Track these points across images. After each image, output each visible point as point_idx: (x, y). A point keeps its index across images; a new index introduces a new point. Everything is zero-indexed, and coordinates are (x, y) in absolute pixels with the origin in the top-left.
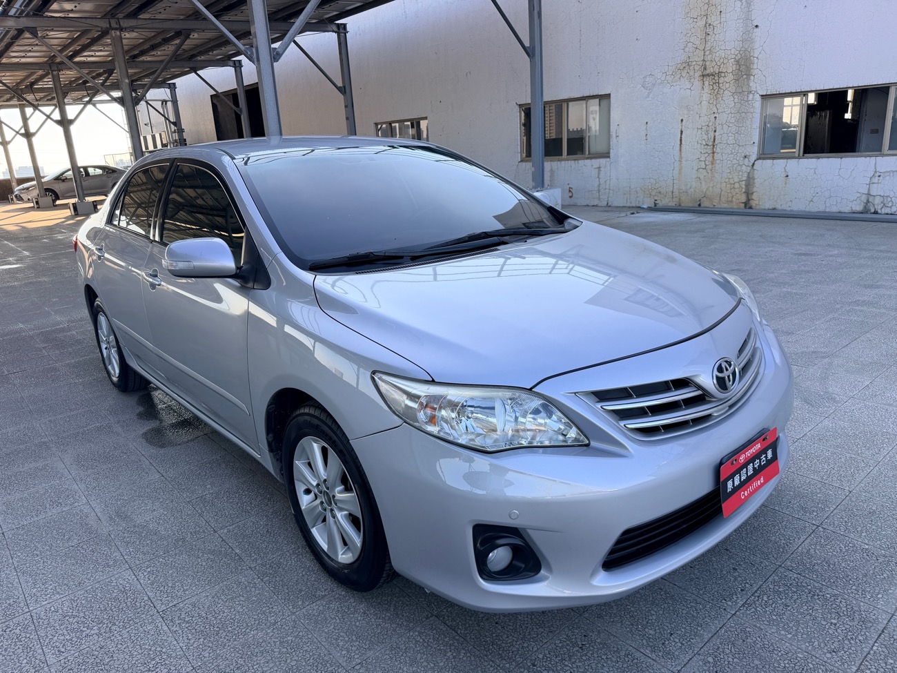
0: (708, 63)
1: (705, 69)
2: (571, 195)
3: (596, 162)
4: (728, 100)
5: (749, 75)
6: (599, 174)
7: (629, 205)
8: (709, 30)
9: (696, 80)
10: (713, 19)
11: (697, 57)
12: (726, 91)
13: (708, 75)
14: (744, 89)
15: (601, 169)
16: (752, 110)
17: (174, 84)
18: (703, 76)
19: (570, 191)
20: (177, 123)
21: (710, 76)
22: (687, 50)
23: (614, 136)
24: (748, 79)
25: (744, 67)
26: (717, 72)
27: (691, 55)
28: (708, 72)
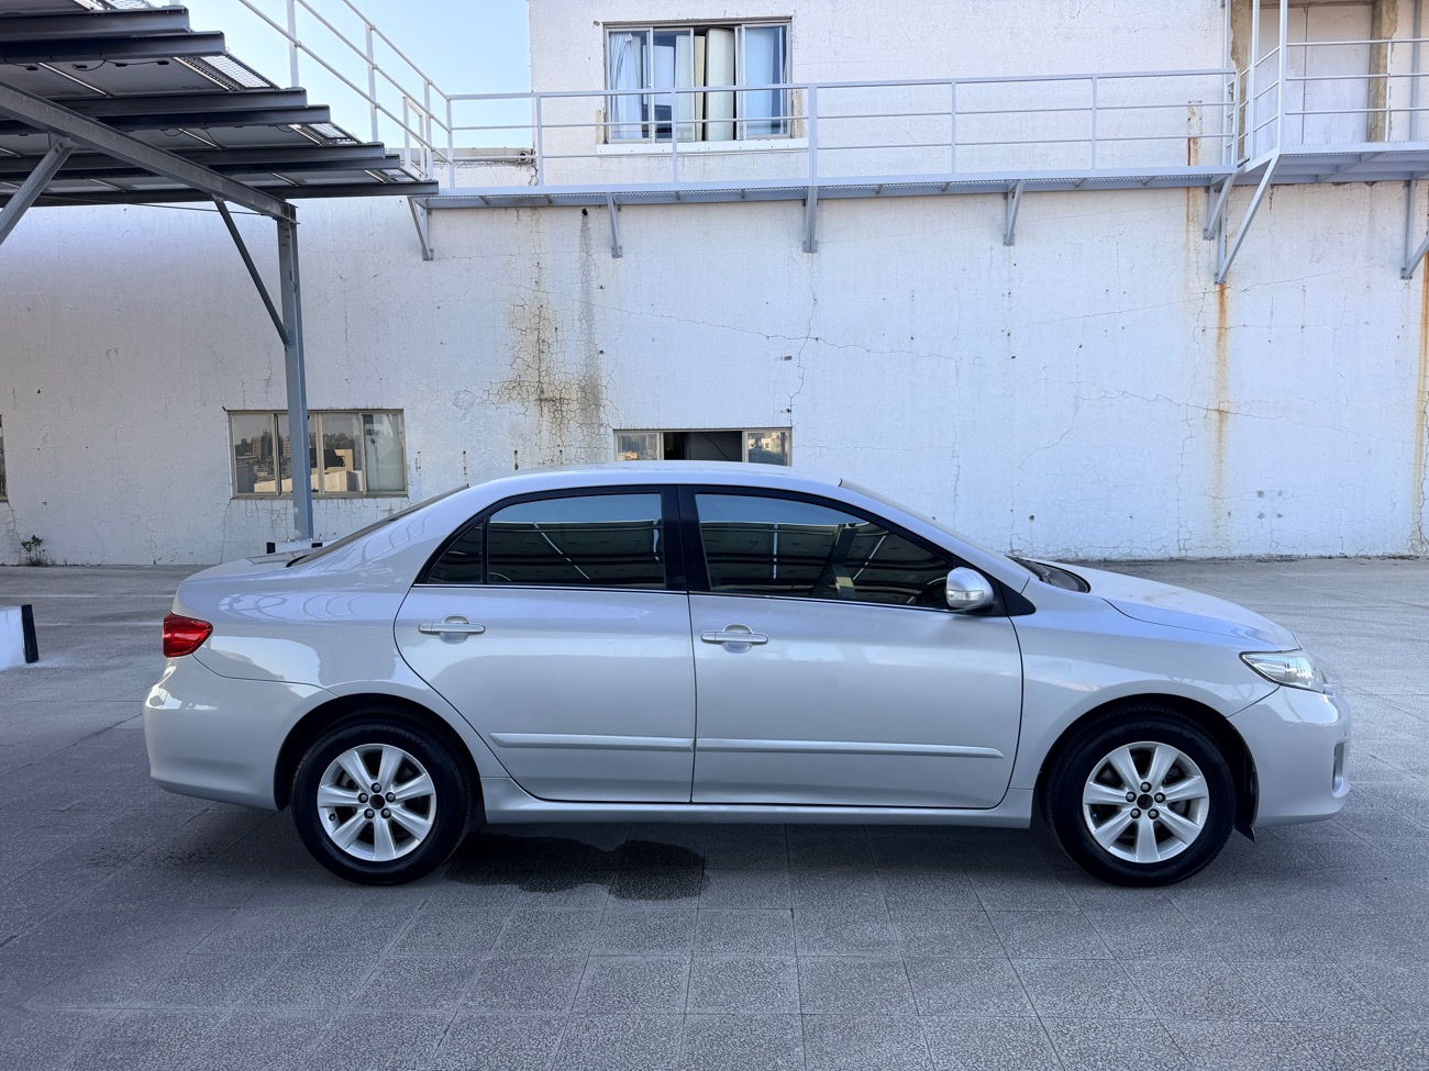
0: (545, 386)
1: (542, 392)
4: (575, 432)
5: (598, 406)
8: (544, 348)
9: (531, 406)
10: (547, 335)
11: (531, 377)
12: (571, 422)
13: (546, 400)
14: (594, 421)
16: (605, 446)
18: (540, 400)
21: (549, 401)
22: (515, 366)
23: (413, 467)
24: (598, 410)
25: (591, 397)
26: (558, 397)
27: (521, 373)
28: (546, 396)
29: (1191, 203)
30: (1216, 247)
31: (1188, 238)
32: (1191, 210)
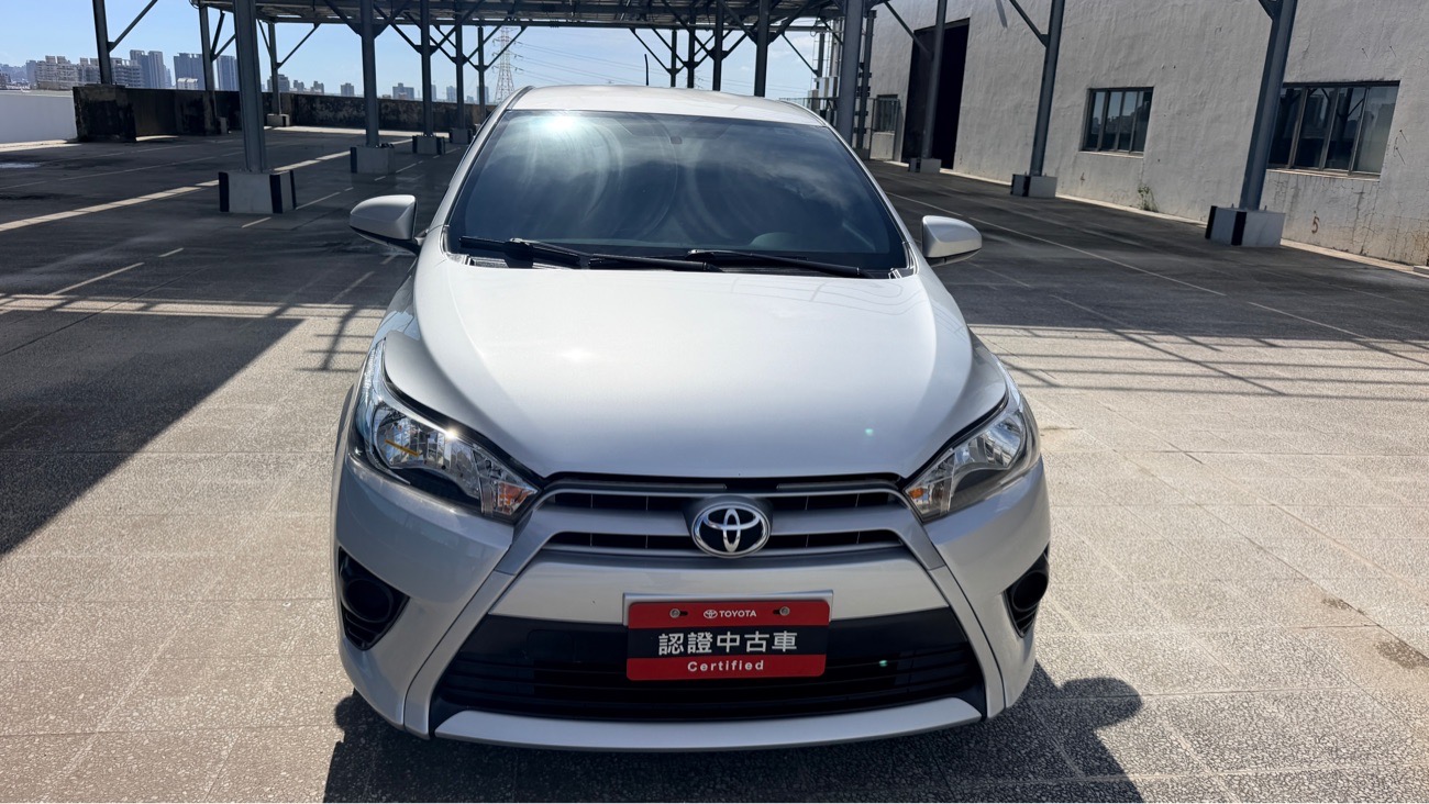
2: (1315, 228)
3: (1359, 181)
6: (1359, 203)
7: (1390, 257)
15: (1364, 196)
17: (875, 12)
19: (1315, 223)
20: (865, 65)
23: (1391, 147)
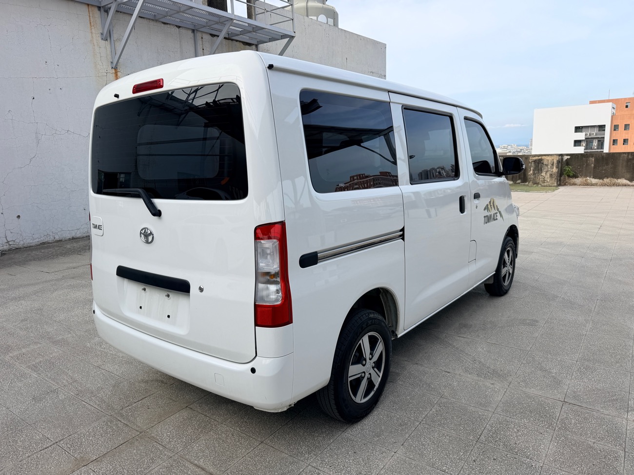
29: (91, 15)
30: (109, 45)
31: (92, 37)
32: (92, 20)
